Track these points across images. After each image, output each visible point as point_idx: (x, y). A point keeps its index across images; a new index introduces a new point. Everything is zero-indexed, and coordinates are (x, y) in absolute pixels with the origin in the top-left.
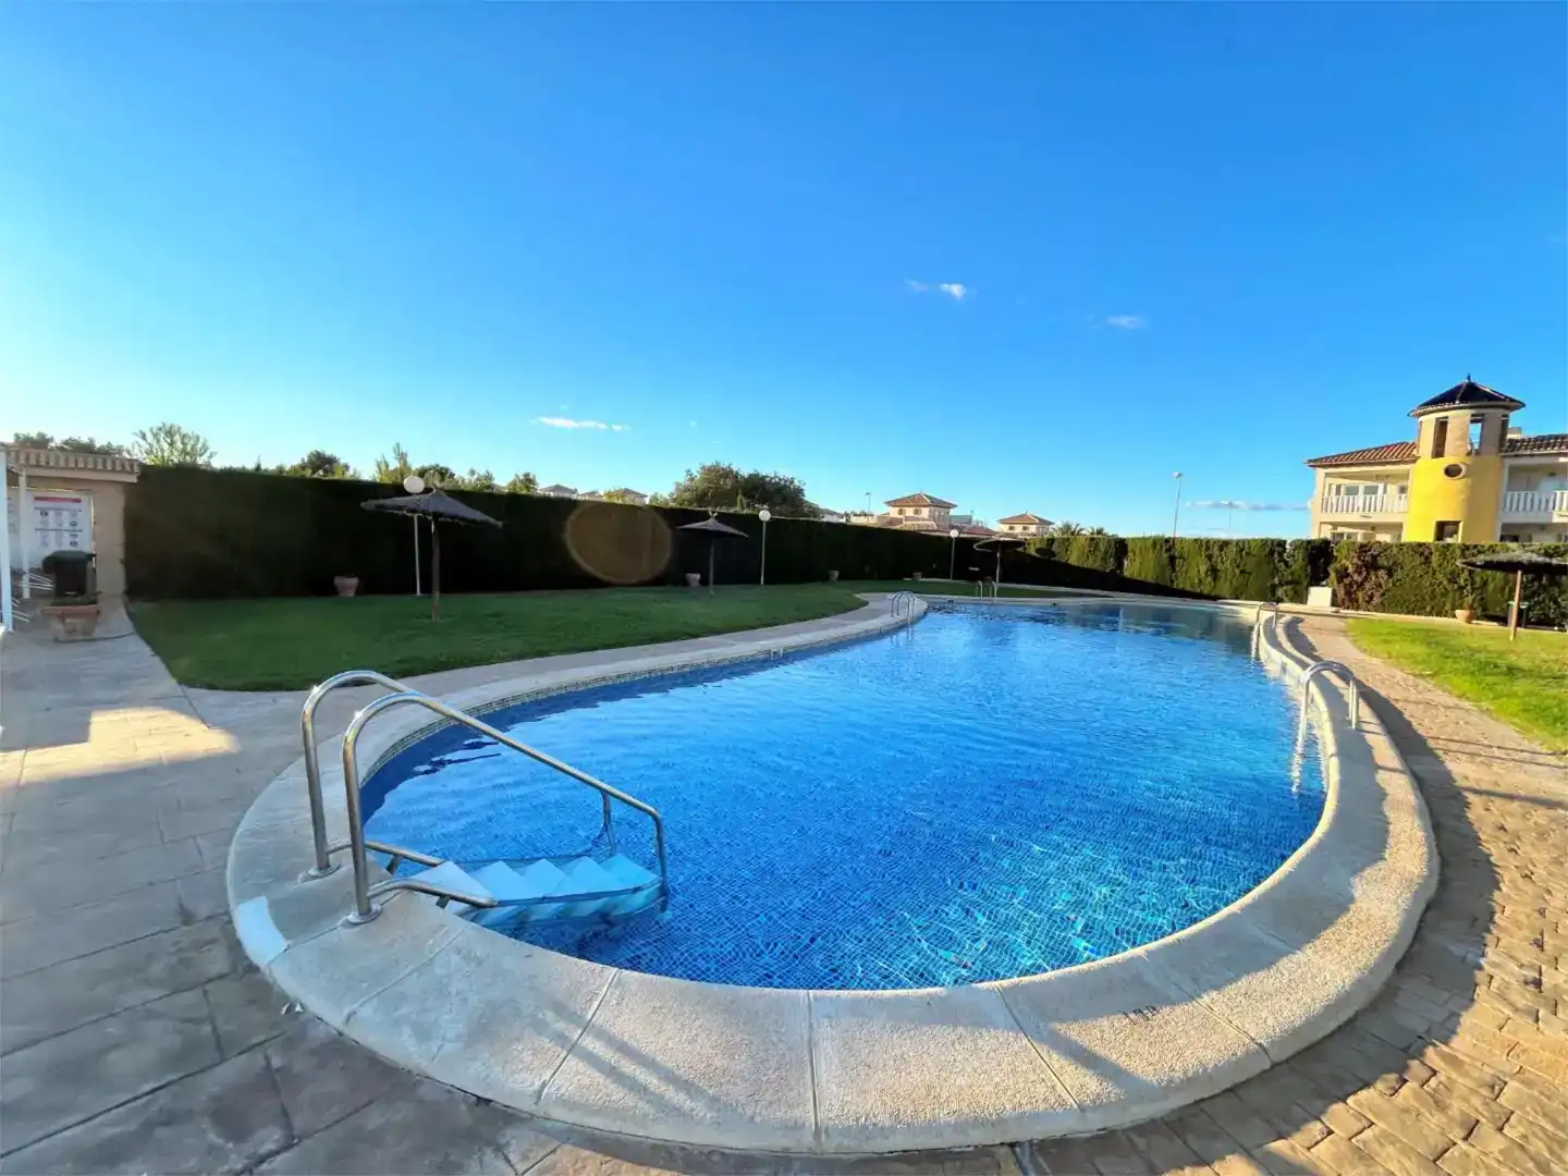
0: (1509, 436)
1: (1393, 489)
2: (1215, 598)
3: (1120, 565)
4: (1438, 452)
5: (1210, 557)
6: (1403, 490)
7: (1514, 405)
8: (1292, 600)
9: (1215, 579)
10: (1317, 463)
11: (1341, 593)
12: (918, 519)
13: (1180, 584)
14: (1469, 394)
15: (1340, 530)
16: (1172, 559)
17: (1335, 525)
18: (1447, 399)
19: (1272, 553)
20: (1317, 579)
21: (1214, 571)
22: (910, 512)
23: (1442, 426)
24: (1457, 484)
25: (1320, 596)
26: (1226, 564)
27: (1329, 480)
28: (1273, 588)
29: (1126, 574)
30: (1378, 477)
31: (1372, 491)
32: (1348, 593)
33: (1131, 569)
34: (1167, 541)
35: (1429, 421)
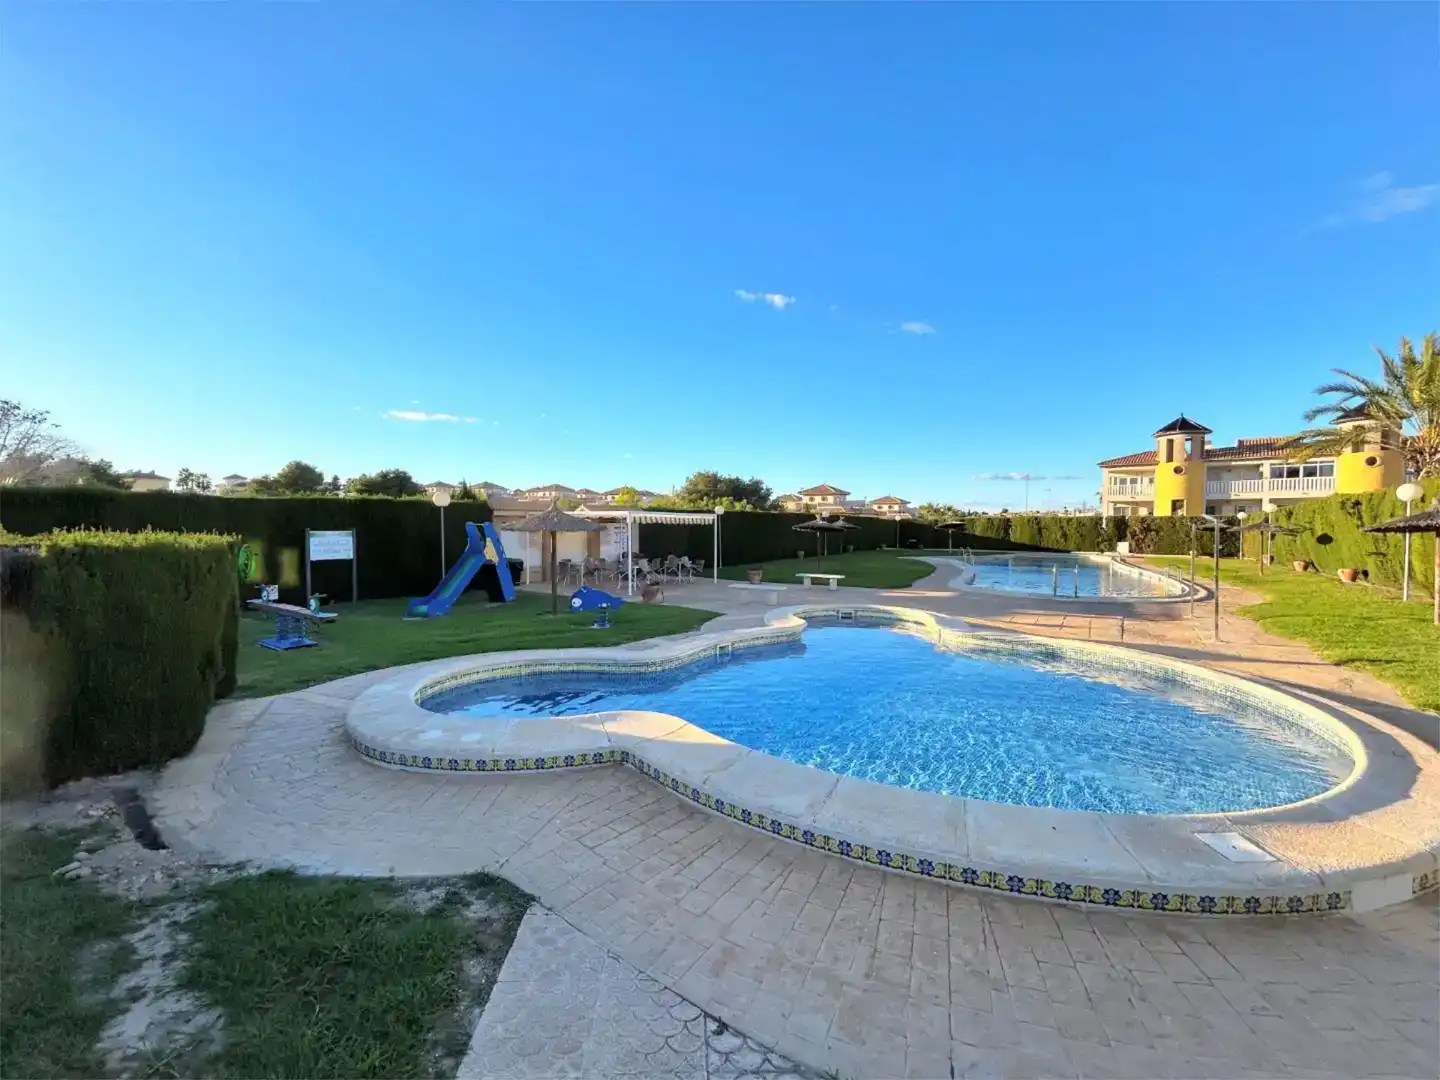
0: (1207, 447)
1: (1146, 480)
2: (1069, 552)
3: (1007, 533)
4: (1170, 458)
5: (1062, 528)
6: (1151, 481)
7: (1208, 431)
8: (1109, 550)
9: (1065, 541)
10: (1103, 465)
11: (1134, 544)
12: (825, 505)
13: (1044, 544)
14: (1183, 425)
15: (1118, 505)
16: (1040, 530)
17: (1115, 503)
18: (1171, 428)
19: (1097, 524)
20: (1122, 538)
21: (1065, 536)
22: (818, 499)
23: (1171, 442)
24: (1180, 478)
25: (1123, 547)
26: (1071, 531)
27: (1111, 474)
28: (1098, 544)
29: (1012, 540)
30: (1137, 473)
31: (1134, 481)
32: (1137, 545)
33: (1015, 536)
34: (1036, 518)
35: (1163, 440)
